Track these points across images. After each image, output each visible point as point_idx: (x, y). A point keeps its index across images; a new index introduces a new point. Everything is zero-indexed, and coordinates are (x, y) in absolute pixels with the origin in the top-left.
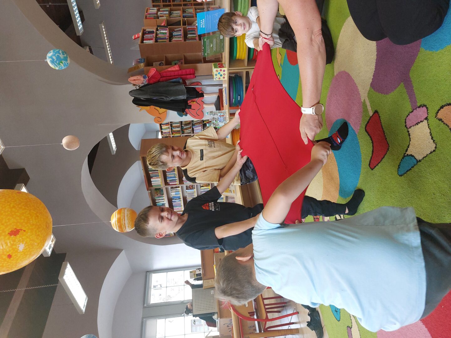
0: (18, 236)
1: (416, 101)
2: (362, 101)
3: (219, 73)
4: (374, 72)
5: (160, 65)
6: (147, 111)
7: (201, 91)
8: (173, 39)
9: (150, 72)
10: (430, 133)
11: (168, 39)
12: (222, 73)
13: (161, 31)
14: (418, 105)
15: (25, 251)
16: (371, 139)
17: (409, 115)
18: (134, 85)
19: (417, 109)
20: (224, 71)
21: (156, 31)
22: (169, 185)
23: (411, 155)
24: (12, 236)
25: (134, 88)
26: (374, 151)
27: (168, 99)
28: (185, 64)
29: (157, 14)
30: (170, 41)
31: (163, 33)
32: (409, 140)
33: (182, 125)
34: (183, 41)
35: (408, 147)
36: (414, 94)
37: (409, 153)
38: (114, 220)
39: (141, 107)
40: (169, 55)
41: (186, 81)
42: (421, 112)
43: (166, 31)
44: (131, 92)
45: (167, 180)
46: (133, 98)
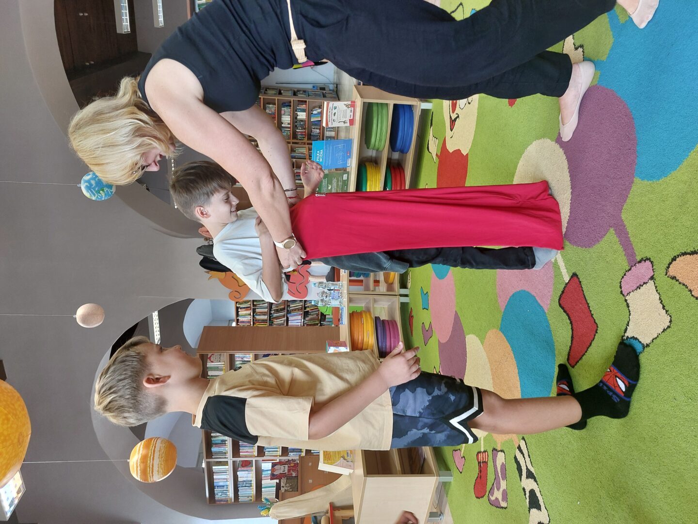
1: (635, 253)
6: (220, 280)
10: (660, 299)
14: (638, 259)
16: (569, 318)
17: (625, 275)
18: (206, 239)
19: (637, 264)
23: (633, 337)
26: (574, 336)
32: (629, 314)
35: (628, 325)
36: (631, 244)
37: (629, 334)
38: (135, 458)
39: (212, 273)
42: (644, 269)
44: (200, 248)
46: (202, 257)
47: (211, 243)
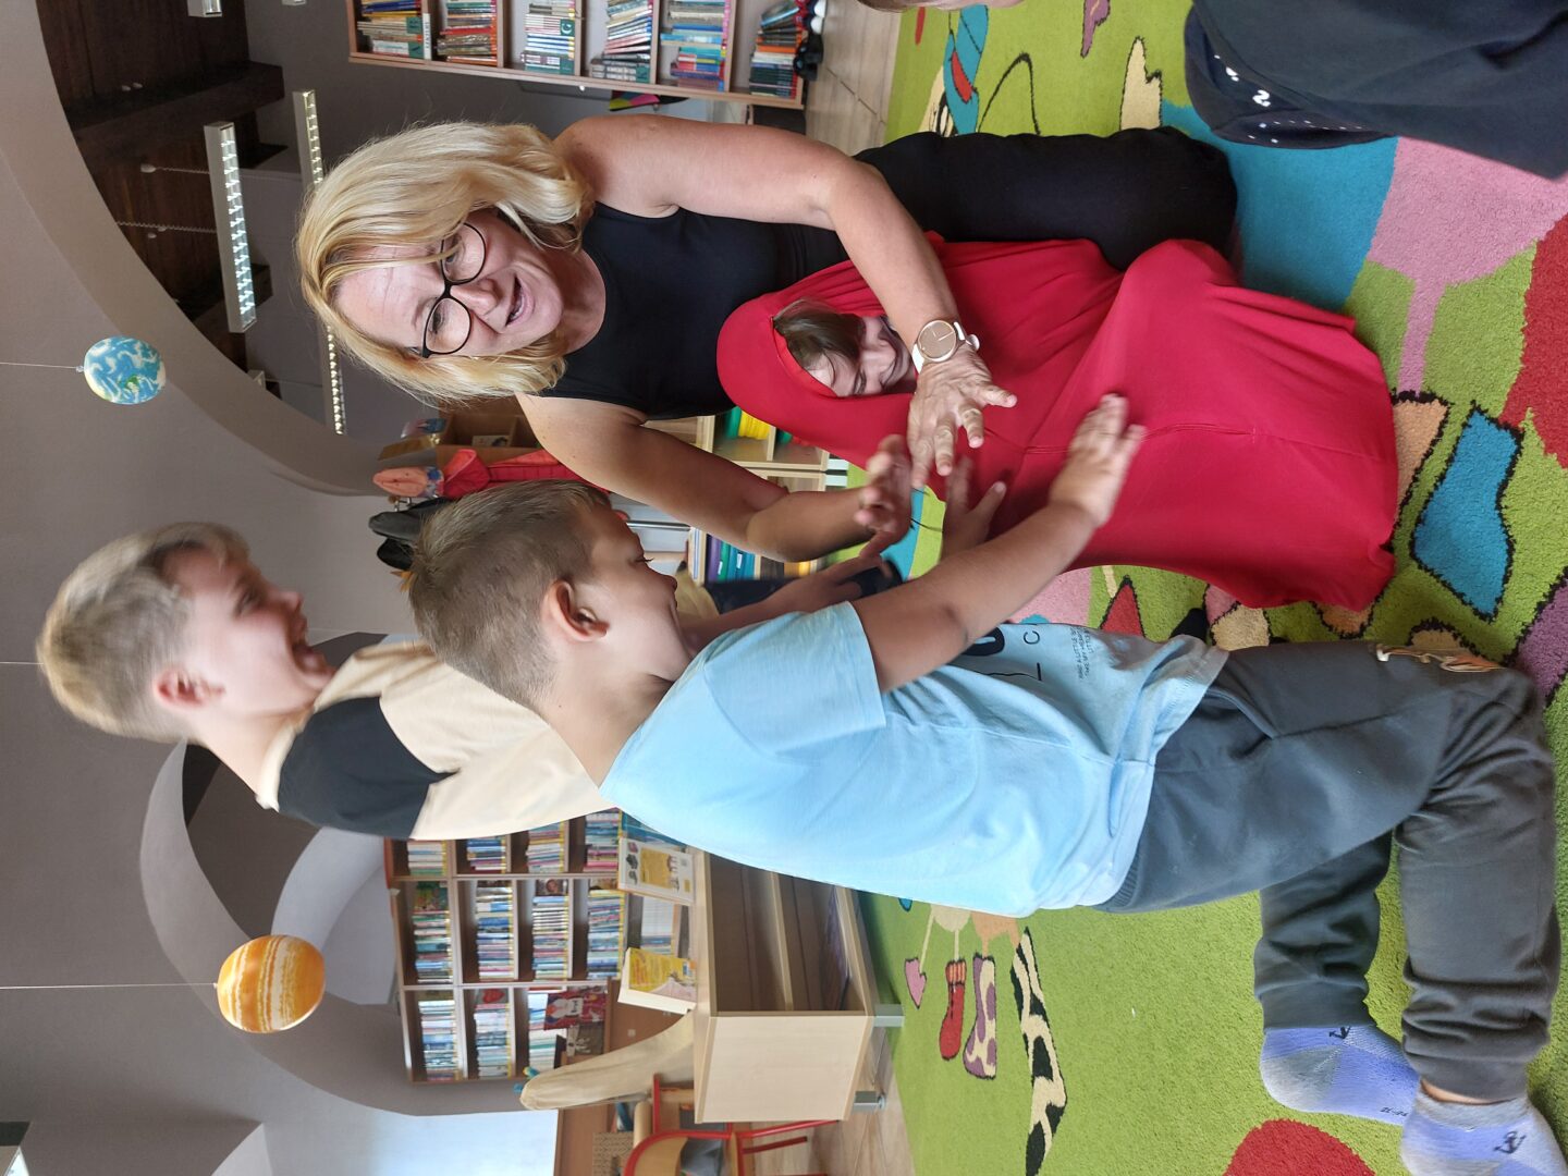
5: (496, 443)
9: (456, 462)
18: (394, 498)
22: (473, 871)
38: (231, 978)
39: (406, 575)
44: (376, 518)
45: (466, 852)
46: (384, 539)
47: (404, 507)
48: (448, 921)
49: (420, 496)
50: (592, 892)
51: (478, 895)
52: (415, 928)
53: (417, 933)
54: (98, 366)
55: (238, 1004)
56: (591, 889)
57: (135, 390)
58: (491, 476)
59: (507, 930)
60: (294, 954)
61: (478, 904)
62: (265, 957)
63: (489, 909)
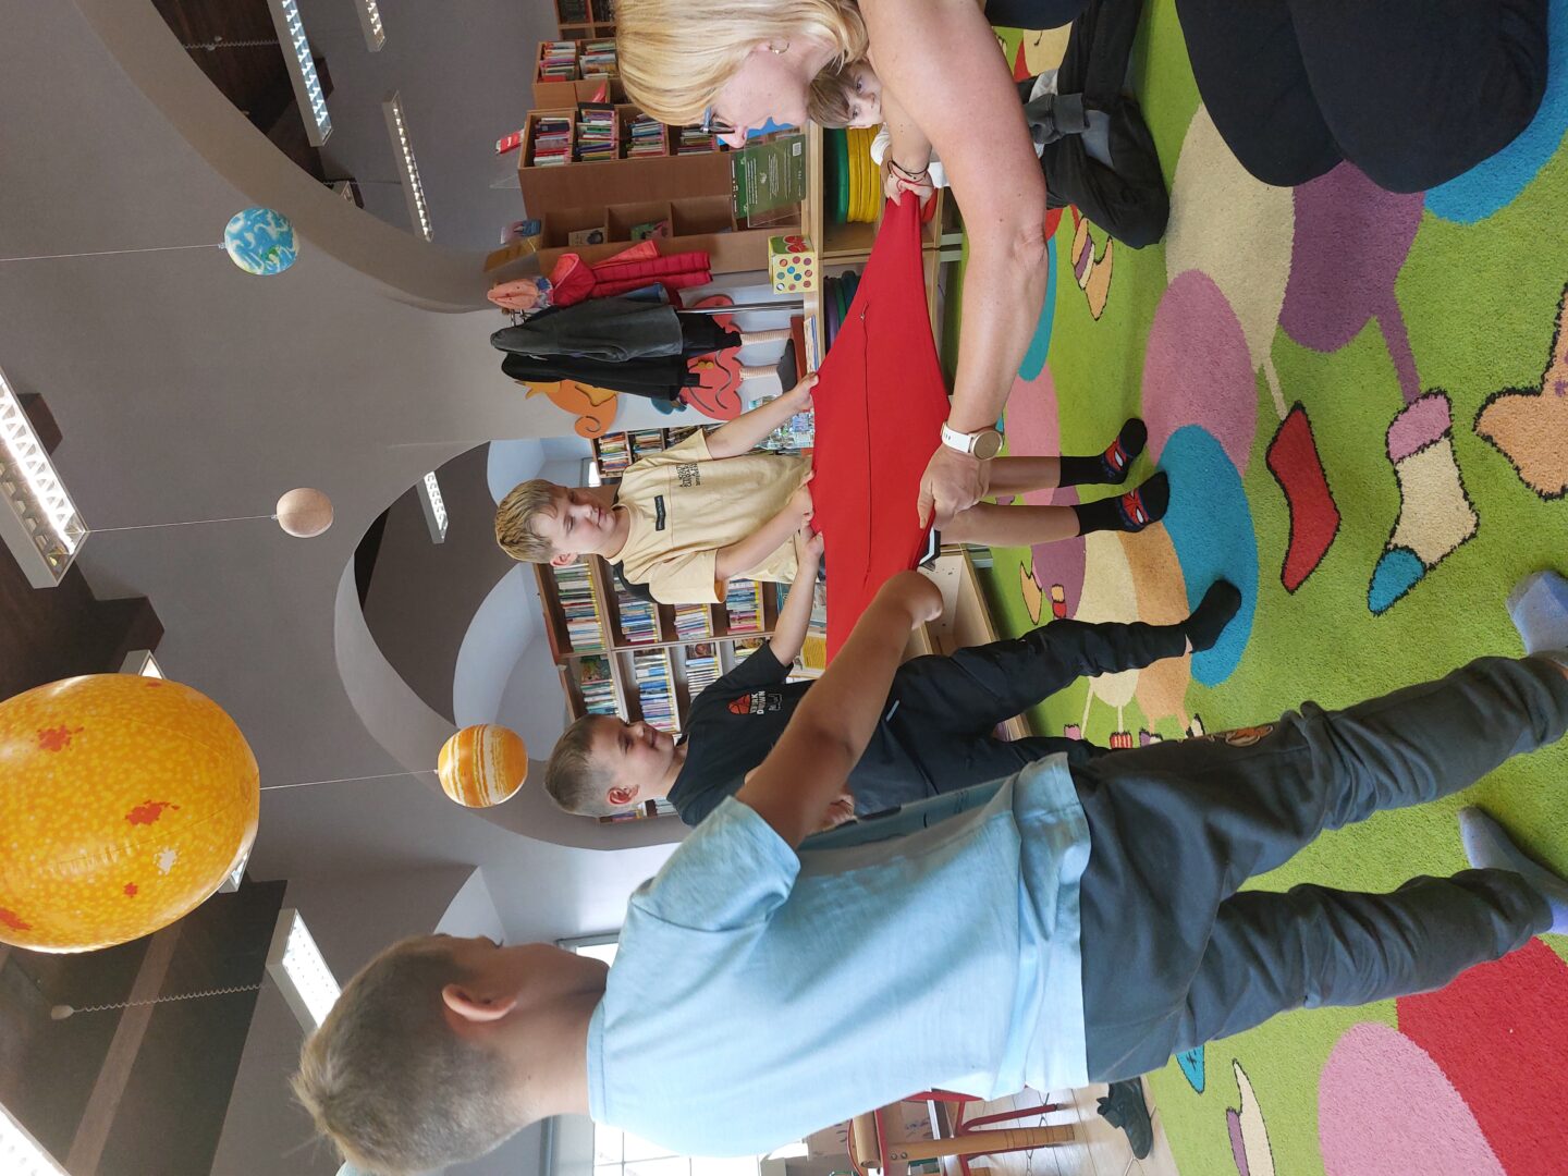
0: (156, 825)
1: (1417, 377)
2: (1256, 369)
3: (791, 270)
4: (1287, 280)
5: (591, 240)
6: (551, 396)
7: (733, 324)
8: (635, 149)
9: (560, 268)
10: (1460, 478)
11: (617, 151)
12: (800, 268)
13: (594, 123)
14: (1424, 388)
15: (179, 872)
16: (1287, 496)
17: (1396, 419)
18: (507, 311)
19: (1420, 401)
20: (808, 262)
21: (576, 122)
22: (629, 643)
23: (1407, 547)
24: (140, 826)
25: (506, 322)
26: (1295, 532)
27: (620, 356)
28: (675, 236)
29: (576, 62)
30: (623, 155)
31: (600, 129)
32: (1399, 500)
33: (667, 436)
34: (667, 154)
35: (1397, 522)
36: (1411, 356)
37: (1399, 540)
38: (448, 765)
39: (530, 385)
40: (622, 208)
41: (681, 295)
42: (1433, 413)
43: (610, 123)
44: (496, 335)
45: (620, 628)
46: (505, 354)
47: (520, 321)
48: (612, 688)
49: (533, 307)
50: (738, 652)
51: (636, 663)
52: (585, 696)
53: (586, 700)
54: (238, 242)
55: (459, 785)
56: (736, 649)
57: (276, 261)
58: (595, 277)
59: (666, 690)
60: (498, 739)
61: (638, 671)
62: (475, 747)
63: (647, 674)
